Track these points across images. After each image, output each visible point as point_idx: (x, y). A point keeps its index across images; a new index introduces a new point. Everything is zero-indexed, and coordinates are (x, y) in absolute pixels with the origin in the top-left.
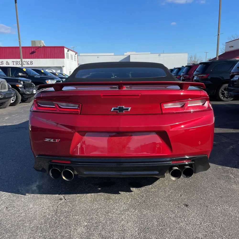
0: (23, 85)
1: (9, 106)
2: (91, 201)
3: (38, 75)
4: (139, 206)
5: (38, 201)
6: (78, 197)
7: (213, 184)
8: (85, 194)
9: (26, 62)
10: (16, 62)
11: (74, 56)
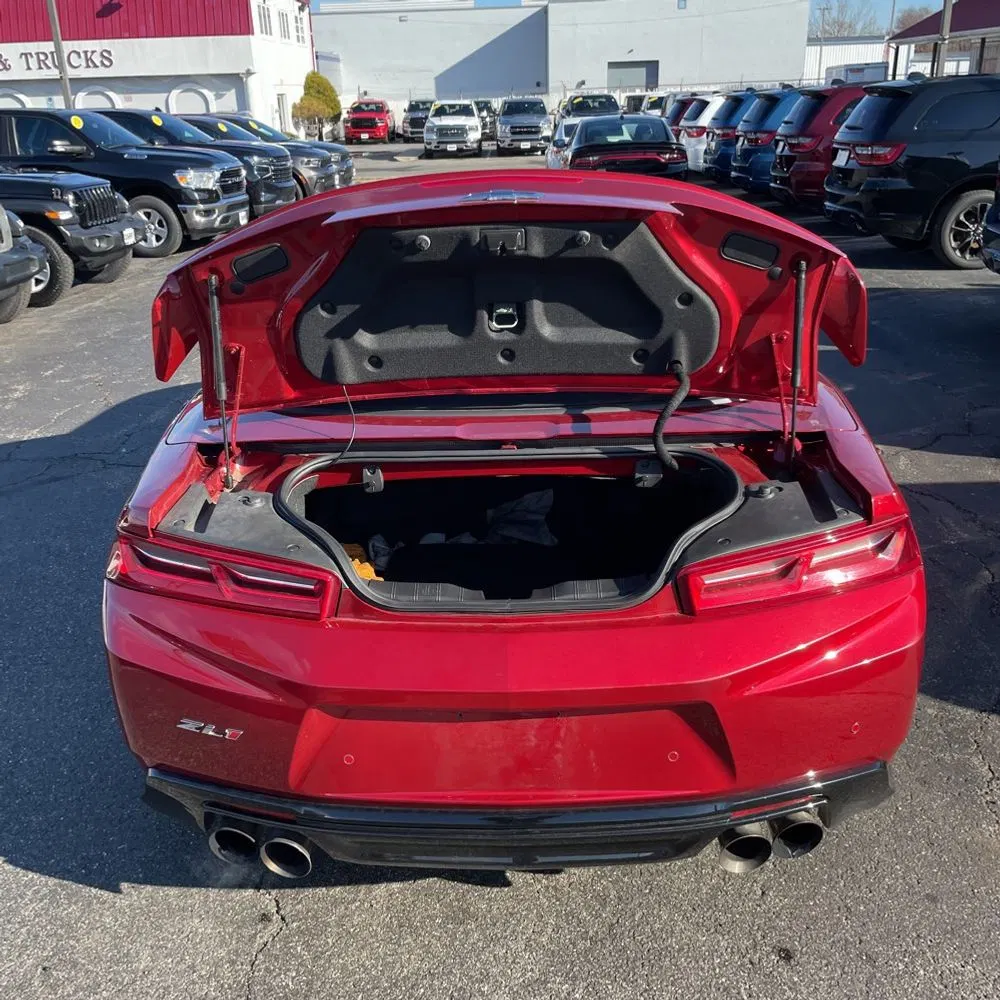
0: (78, 210)
1: (29, 306)
2: (389, 927)
3: (138, 148)
4: (589, 962)
5: (172, 930)
6: (335, 903)
7: (903, 819)
8: (363, 888)
9: (82, 55)
10: (38, 57)
11: (296, 17)
